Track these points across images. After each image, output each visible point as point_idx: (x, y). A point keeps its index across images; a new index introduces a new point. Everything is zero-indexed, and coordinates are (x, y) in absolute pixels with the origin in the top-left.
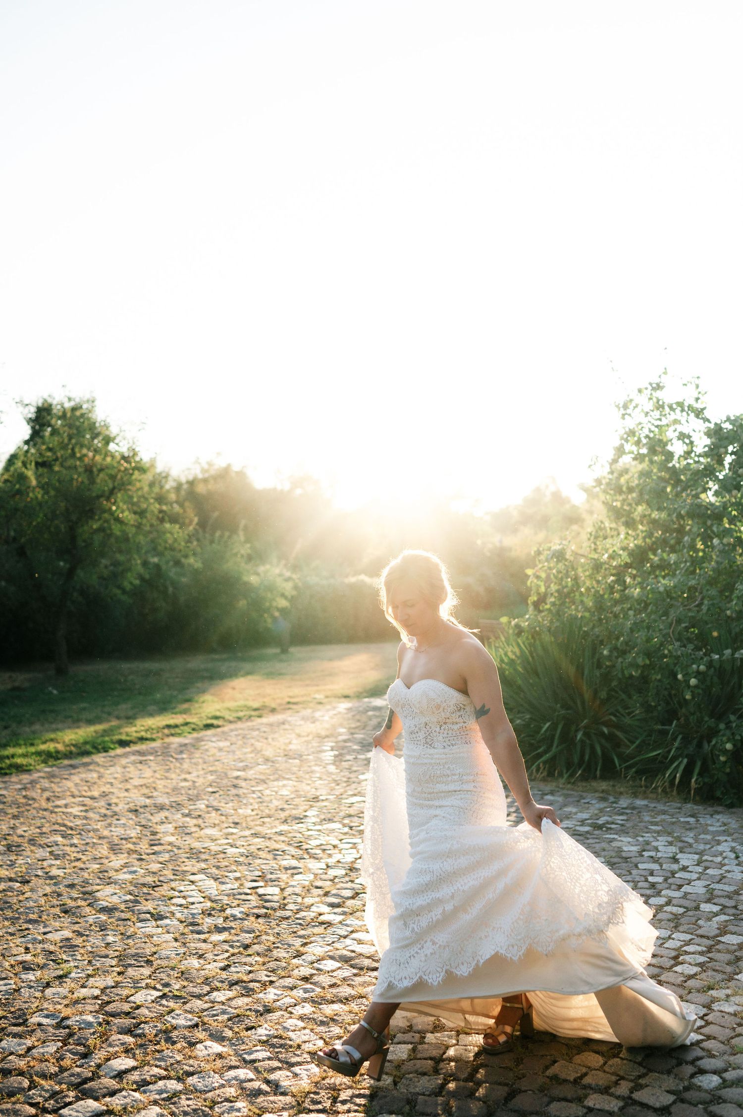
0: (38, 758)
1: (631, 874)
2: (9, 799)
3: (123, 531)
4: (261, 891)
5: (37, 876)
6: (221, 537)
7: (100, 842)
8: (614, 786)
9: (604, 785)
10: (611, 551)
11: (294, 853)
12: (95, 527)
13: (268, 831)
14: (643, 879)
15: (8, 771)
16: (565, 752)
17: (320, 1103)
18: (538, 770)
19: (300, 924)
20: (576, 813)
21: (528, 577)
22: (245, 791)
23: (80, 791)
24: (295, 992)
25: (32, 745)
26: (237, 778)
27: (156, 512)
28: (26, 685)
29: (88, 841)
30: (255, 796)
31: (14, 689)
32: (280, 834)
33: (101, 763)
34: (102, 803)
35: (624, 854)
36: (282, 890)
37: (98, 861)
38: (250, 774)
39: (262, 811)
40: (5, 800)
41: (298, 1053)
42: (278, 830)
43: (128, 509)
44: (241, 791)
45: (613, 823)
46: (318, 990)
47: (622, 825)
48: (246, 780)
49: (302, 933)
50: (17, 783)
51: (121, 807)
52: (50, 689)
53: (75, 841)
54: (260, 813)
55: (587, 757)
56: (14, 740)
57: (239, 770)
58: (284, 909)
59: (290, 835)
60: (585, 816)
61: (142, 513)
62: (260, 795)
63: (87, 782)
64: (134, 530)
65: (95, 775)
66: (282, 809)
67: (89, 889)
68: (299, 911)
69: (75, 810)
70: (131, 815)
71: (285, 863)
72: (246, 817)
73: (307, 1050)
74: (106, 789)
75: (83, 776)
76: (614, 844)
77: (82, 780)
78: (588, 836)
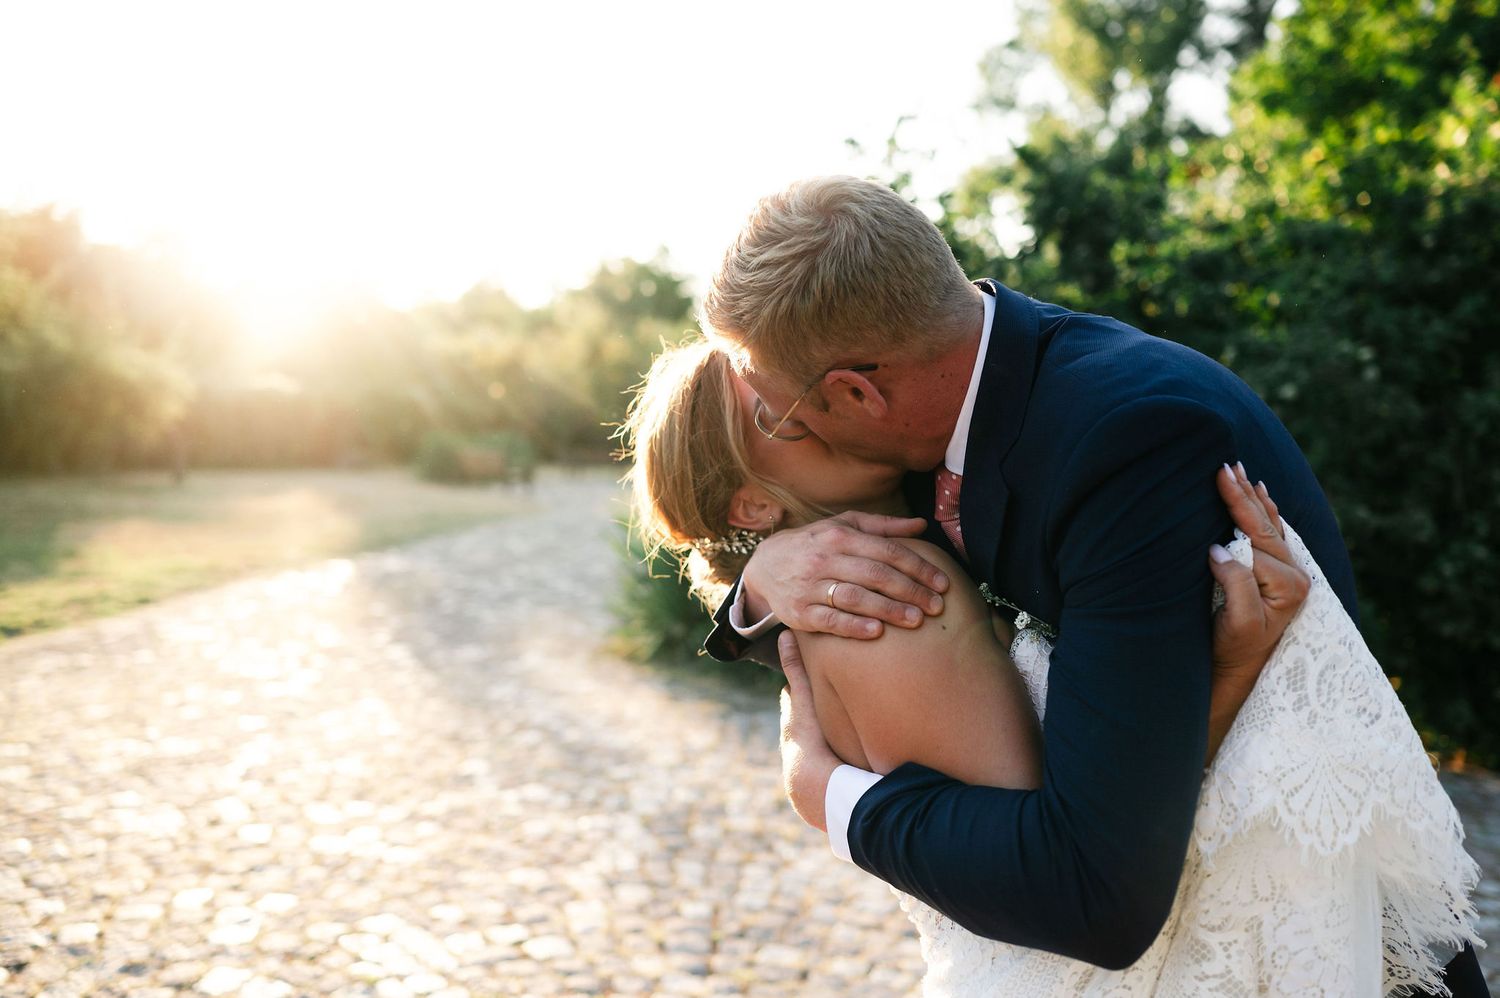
5: (35, 948)
51: (106, 767)
53: (60, 848)
67: (180, 973)
70: (139, 782)
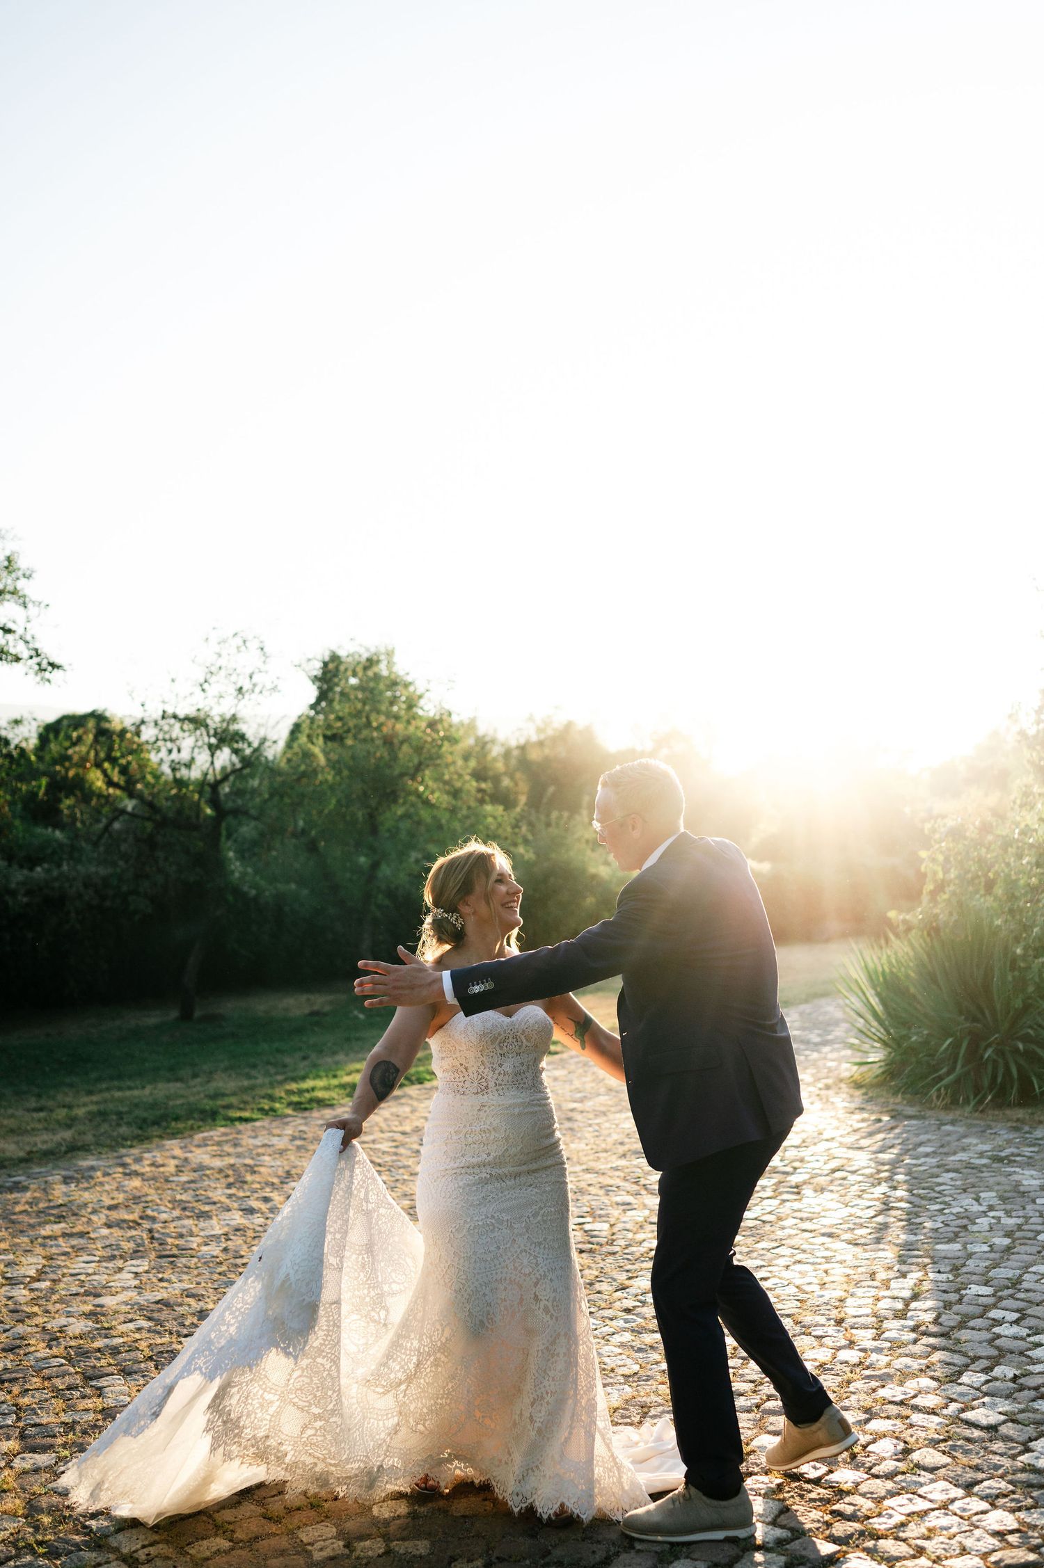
0: (342, 1091)
1: (1024, 1209)
2: (310, 1135)
3: (434, 817)
4: (587, 1227)
6: (560, 818)
7: (411, 1178)
8: (1032, 1114)
9: (1020, 1113)
10: (1022, 826)
11: (629, 1189)
12: (400, 811)
13: (603, 1167)
14: (1038, 1214)
15: (308, 1106)
16: (972, 1074)
17: (629, 1417)
18: (938, 1097)
19: (628, 1259)
20: (976, 1145)
21: (922, 861)
22: (581, 1125)
23: (389, 1126)
24: (614, 1323)
25: (335, 1076)
26: (572, 1110)
27: (473, 792)
28: (327, 1008)
29: (398, 1177)
30: (591, 1129)
31: (313, 1014)
32: (616, 1169)
33: (414, 1096)
34: (415, 1138)
35: (1022, 1189)
36: (612, 1226)
37: (409, 1198)
38: (589, 1105)
39: (597, 1145)
40: (305, 1136)
41: (612, 1375)
42: (614, 1165)
43: (439, 789)
44: (575, 1125)
45: (1019, 1155)
46: (639, 1320)
47: (1030, 1158)
48: (582, 1112)
49: (629, 1267)
50: (319, 1118)
52: (356, 1012)
54: (594, 1147)
55: (999, 1080)
56: (314, 1070)
57: (575, 1102)
58: (612, 1244)
59: (626, 1170)
60: (986, 1147)
61: (456, 793)
62: (597, 1128)
63: (398, 1116)
64: (447, 815)
65: (407, 1109)
66: (622, 1144)
68: (627, 1246)
69: (384, 1146)
71: (619, 1199)
72: (578, 1152)
73: (622, 1373)
74: (418, 1123)
75: (394, 1110)
76: (1012, 1178)
77: (392, 1114)
78: (984, 1169)
